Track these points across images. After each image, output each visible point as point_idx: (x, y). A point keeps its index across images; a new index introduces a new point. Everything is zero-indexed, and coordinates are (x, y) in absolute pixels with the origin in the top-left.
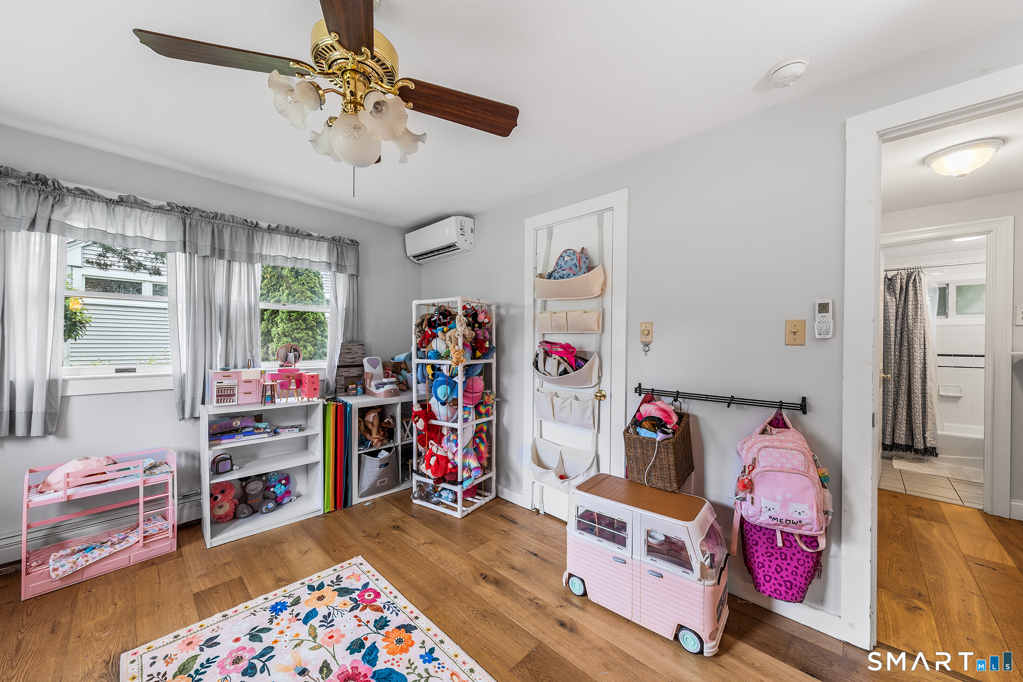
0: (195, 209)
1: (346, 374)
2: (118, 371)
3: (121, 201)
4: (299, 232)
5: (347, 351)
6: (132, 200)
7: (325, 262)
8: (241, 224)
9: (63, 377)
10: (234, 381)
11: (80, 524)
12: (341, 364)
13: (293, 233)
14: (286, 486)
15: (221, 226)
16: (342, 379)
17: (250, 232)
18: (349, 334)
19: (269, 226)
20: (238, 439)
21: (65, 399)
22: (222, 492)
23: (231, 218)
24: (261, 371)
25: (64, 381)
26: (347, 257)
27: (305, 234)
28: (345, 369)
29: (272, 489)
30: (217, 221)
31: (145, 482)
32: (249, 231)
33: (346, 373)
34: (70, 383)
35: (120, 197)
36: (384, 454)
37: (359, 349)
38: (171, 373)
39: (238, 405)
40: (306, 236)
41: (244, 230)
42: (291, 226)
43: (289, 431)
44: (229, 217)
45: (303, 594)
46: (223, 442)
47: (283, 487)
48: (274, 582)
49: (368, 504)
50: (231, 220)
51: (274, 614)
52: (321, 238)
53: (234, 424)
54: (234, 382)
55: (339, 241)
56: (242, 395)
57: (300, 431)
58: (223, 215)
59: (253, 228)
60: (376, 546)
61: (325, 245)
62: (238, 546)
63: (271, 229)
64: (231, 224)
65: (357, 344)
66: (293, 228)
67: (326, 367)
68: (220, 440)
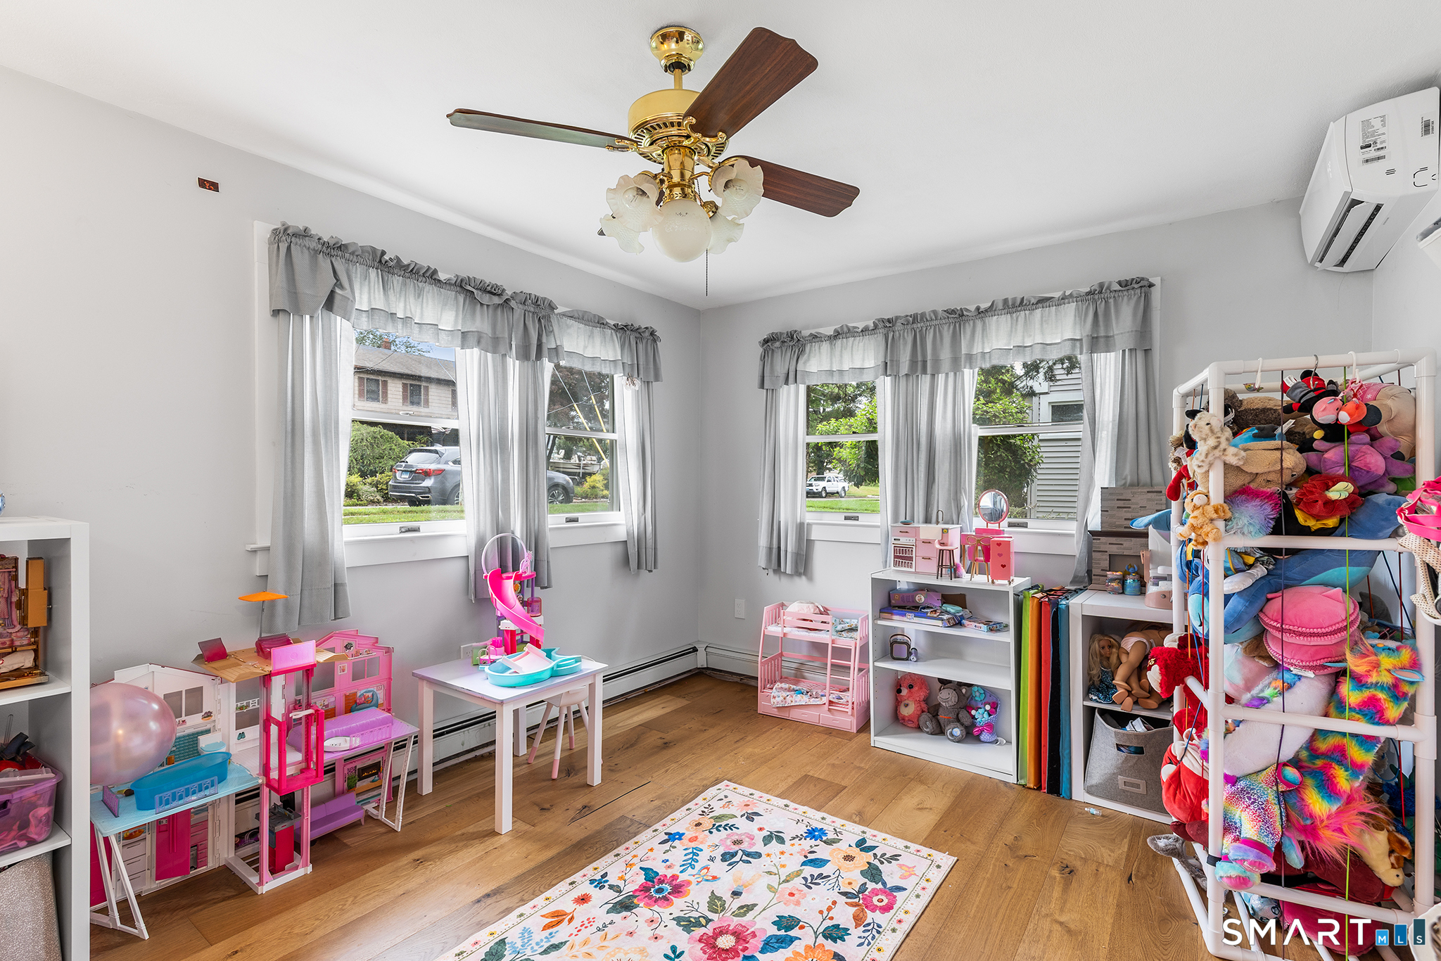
0: (897, 318)
1: (1114, 550)
2: (846, 518)
3: (837, 335)
4: (1025, 302)
5: (1121, 504)
6: (845, 329)
7: (1069, 340)
8: (945, 318)
9: (807, 521)
10: (911, 539)
11: (811, 668)
12: (1104, 529)
13: (1015, 306)
14: (990, 715)
15: (924, 329)
16: (1104, 557)
17: (957, 325)
18: (1128, 471)
19: (978, 308)
20: (910, 619)
21: (810, 543)
22: (911, 687)
23: (932, 315)
24: (943, 529)
25: (808, 524)
26: (1117, 317)
27: (1033, 301)
28: (1113, 540)
29: (973, 712)
30: (919, 325)
31: (833, 642)
32: (955, 325)
33: (1110, 546)
34: (814, 526)
35: (836, 331)
36: (1138, 727)
37: (1149, 500)
38: (879, 524)
39: (916, 572)
40: (1037, 304)
41: (950, 326)
42: (1010, 297)
43: (975, 626)
44: (930, 315)
45: (847, 841)
46: (895, 617)
47: (986, 715)
48: (854, 811)
49: (1093, 811)
50: (934, 317)
51: (804, 835)
52: (1064, 299)
53: (917, 598)
54: (911, 541)
55: (1100, 292)
56: (920, 559)
57: (991, 630)
58: (923, 315)
59: (958, 317)
60: (995, 865)
61: (1070, 309)
62: (893, 758)
63: (982, 312)
64: (934, 323)
65: (1146, 490)
66: (1014, 299)
67: (1074, 532)
68: (892, 614)
